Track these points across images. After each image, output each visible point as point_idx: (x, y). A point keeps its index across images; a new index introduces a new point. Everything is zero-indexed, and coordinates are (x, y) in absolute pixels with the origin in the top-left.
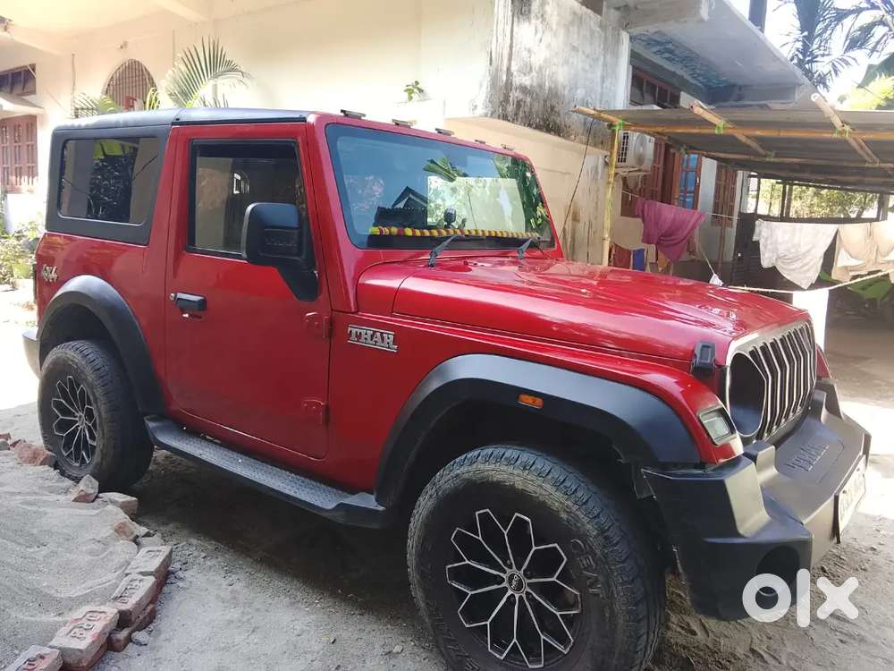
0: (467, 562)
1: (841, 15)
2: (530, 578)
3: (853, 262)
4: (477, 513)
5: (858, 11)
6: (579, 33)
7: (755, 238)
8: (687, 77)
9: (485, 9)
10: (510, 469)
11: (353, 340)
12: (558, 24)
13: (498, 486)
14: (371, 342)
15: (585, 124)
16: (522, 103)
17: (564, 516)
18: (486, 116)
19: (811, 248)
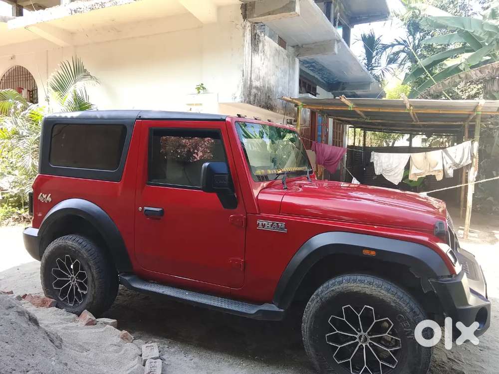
0: (337, 332)
1: (385, 47)
2: (371, 336)
3: (418, 171)
4: (343, 307)
5: (393, 45)
6: (278, 59)
7: (371, 161)
8: (319, 78)
9: (239, 49)
10: (363, 285)
11: (260, 227)
12: (270, 55)
13: (357, 293)
14: (272, 228)
15: (282, 104)
16: (257, 95)
17: (393, 304)
18: (242, 102)
19: (399, 165)
